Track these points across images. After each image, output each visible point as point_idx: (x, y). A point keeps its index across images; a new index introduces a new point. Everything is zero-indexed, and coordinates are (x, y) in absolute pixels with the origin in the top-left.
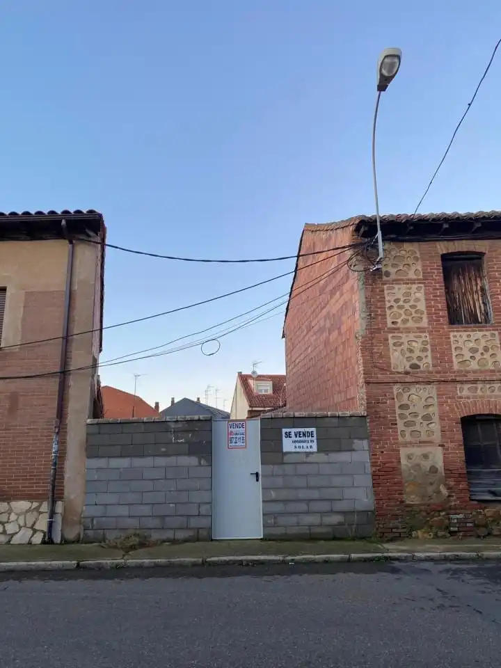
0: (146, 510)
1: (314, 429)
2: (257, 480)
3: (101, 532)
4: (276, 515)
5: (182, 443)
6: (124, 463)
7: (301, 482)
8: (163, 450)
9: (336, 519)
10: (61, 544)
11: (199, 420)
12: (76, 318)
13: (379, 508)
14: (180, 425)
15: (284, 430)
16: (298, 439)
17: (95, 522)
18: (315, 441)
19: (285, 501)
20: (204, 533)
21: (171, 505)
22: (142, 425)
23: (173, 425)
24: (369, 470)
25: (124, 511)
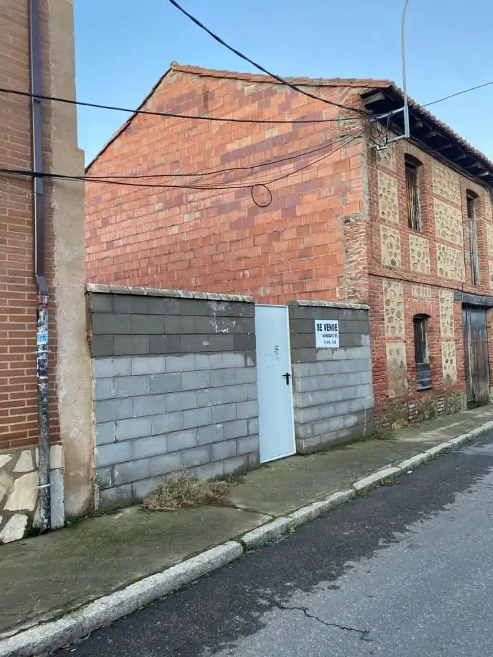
0: (188, 439)
1: (336, 322)
2: (288, 383)
3: (128, 488)
4: (312, 423)
5: (226, 334)
6: (155, 364)
7: (328, 382)
8: (205, 343)
9: (352, 420)
10: (66, 526)
11: (244, 302)
12: (53, 66)
13: (376, 405)
14: (222, 307)
15: (317, 322)
16: (327, 332)
17: (117, 473)
18: (338, 335)
19: (319, 405)
20: (253, 459)
21: (219, 426)
22: (177, 303)
23: (214, 306)
24: (371, 366)
25: (159, 445)
